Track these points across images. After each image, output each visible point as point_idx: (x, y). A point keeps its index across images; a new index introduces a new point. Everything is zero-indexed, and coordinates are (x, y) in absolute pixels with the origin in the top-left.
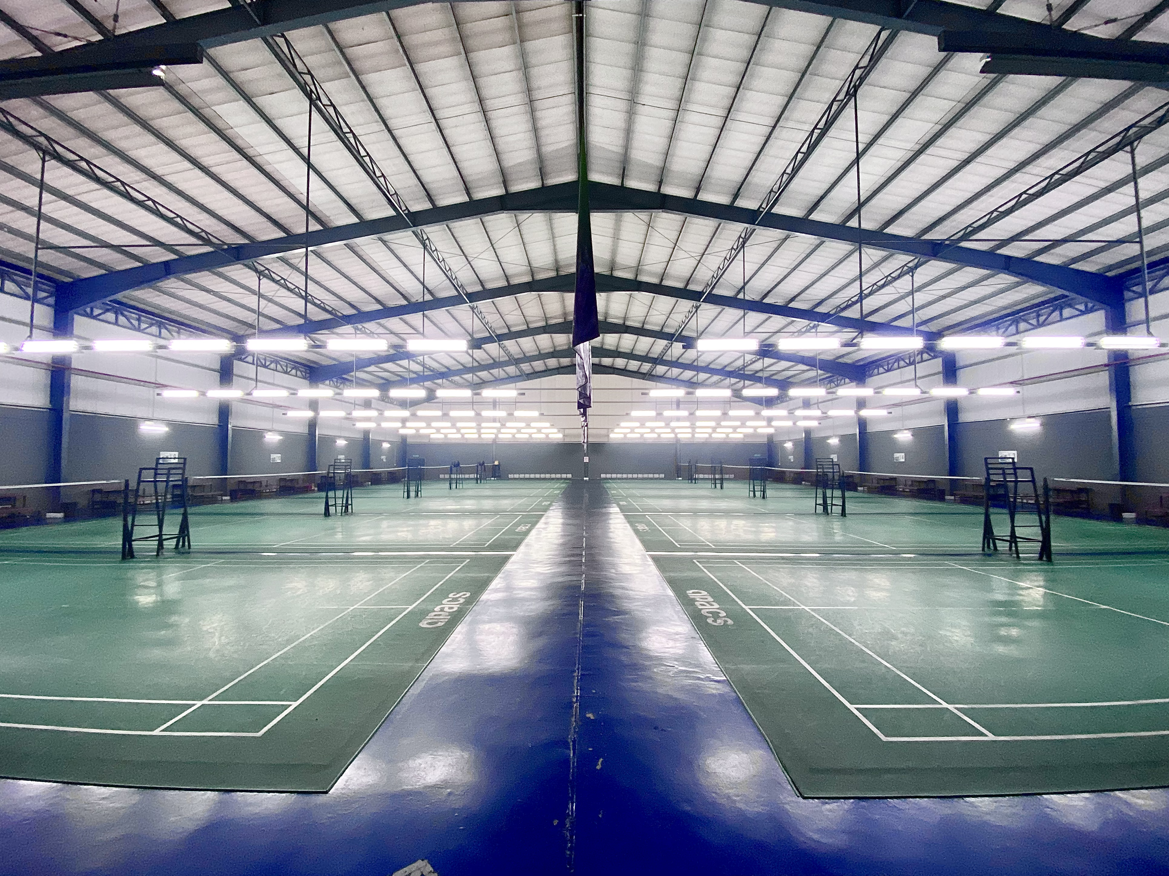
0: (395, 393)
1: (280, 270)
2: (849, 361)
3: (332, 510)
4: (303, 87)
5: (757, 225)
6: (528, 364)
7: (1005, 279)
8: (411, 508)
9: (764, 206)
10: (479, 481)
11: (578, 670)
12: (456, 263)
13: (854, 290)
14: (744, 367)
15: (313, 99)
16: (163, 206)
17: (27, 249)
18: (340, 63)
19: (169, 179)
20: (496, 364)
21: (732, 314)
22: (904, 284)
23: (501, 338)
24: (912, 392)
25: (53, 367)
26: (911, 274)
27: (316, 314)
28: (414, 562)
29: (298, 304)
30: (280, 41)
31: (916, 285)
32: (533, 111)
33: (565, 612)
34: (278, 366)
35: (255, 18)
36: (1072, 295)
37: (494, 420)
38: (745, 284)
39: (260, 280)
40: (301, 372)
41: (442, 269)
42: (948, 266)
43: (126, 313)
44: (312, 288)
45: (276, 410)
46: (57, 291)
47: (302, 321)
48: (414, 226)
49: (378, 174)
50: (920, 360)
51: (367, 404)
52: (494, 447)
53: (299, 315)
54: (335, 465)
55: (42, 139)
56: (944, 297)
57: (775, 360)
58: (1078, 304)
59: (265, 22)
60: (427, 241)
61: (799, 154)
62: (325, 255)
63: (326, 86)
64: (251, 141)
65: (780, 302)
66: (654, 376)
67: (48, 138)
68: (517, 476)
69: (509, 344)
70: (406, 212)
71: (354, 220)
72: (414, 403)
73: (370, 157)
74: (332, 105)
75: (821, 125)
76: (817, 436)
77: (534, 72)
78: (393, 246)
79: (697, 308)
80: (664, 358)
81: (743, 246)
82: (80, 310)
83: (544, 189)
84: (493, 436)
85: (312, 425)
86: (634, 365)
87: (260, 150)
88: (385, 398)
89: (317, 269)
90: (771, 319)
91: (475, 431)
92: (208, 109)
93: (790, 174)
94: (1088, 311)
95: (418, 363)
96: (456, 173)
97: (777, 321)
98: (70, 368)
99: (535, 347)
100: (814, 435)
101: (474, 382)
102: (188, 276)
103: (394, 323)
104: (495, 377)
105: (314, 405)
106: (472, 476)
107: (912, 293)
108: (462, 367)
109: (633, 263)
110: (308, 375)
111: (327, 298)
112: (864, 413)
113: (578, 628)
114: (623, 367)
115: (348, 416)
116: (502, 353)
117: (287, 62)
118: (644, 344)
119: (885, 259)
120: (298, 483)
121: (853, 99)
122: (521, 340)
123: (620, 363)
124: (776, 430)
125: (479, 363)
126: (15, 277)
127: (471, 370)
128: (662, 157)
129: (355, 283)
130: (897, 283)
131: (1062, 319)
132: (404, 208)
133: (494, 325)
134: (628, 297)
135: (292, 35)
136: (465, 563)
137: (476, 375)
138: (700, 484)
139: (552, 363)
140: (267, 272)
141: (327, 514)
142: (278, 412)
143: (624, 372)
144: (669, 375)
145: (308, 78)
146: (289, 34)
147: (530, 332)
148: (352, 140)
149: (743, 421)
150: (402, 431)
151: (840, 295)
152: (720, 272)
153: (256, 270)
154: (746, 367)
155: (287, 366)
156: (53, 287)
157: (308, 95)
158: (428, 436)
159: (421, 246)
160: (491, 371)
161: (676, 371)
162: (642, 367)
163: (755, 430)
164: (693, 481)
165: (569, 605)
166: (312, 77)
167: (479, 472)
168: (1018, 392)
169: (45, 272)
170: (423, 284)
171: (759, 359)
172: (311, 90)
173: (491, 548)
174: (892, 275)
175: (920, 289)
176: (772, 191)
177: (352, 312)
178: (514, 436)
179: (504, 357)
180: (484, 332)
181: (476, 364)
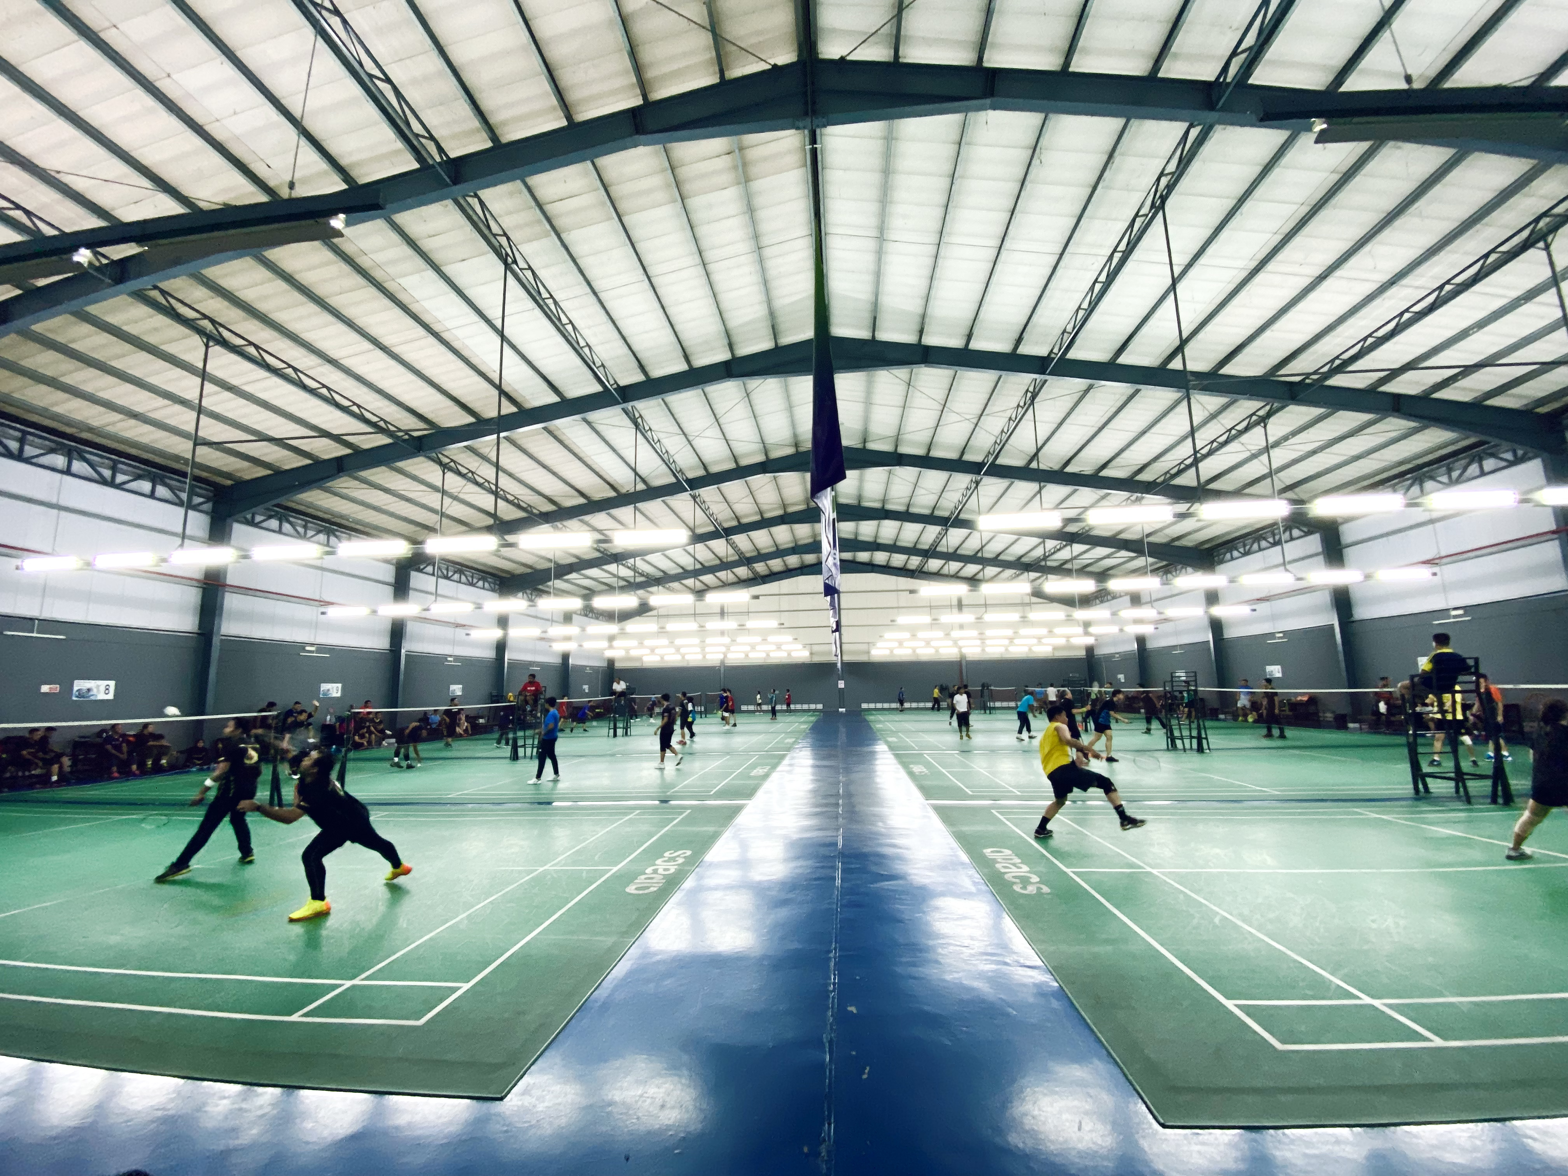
0: (601, 602)
1: (470, 462)
2: (1190, 544)
3: (521, 752)
4: (498, 251)
5: (1049, 374)
6: (762, 563)
7: (1395, 425)
8: (619, 750)
9: (1056, 350)
11: (835, 950)
12: (674, 445)
13: (1185, 451)
14: (1045, 558)
15: (508, 262)
16: (337, 393)
17: (182, 447)
18: (539, 221)
19: (345, 362)
20: (725, 565)
21: (1024, 488)
22: (1255, 439)
23: (728, 532)
24: (1282, 580)
25: (205, 584)
26: (1262, 424)
27: (507, 512)
28: (622, 814)
29: (486, 501)
30: (474, 202)
31: (1271, 440)
32: (761, 261)
33: (818, 875)
34: (462, 576)
35: (446, 177)
36: (1494, 441)
37: (722, 633)
38: (1039, 450)
39: (444, 474)
40: (489, 583)
41: (657, 452)
42: (1316, 411)
43: (291, 519)
44: (505, 482)
45: (458, 630)
46: (215, 496)
47: (491, 521)
48: (624, 402)
49: (582, 343)
50: (1289, 538)
51: (568, 618)
52: (723, 673)
53: (488, 513)
55: (206, 323)
56: (1314, 452)
57: (1087, 547)
58: (1503, 452)
59: (456, 181)
60: (639, 420)
61: (1097, 284)
62: (519, 442)
63: (525, 249)
64: (439, 315)
65: (1088, 470)
66: (925, 573)
67: (213, 321)
69: (740, 540)
70: (615, 386)
71: (554, 399)
72: (624, 616)
73: (573, 325)
74: (530, 268)
75: (1122, 247)
76: (1156, 646)
77: (761, 214)
78: (599, 428)
79: (977, 483)
80: (938, 549)
81: (1032, 403)
82: (239, 516)
83: (778, 350)
84: (721, 656)
85: (501, 647)
86: (898, 560)
87: (449, 324)
88: (589, 612)
89: (510, 458)
90: (1078, 492)
91: (698, 650)
92: (392, 283)
93: (1086, 310)
94: (1517, 461)
95: (629, 568)
96: (673, 338)
97: (1086, 495)
98: (225, 585)
99: (772, 542)
100: (1151, 645)
101: (697, 589)
102: (364, 474)
103: (600, 519)
104: (723, 582)
105: (503, 622)
107: (1267, 449)
108: (681, 571)
109: (891, 432)
110: (497, 587)
111: (521, 492)
112: (1217, 611)
113: (835, 897)
114: (885, 564)
115: (543, 635)
116: (731, 551)
117: (481, 225)
118: (910, 533)
119: (1225, 408)
121: (1160, 214)
122: (754, 534)
123: (880, 557)
124: (1096, 640)
125: (701, 564)
126: (168, 481)
127: (695, 573)
128: (920, 302)
129: (554, 474)
130: (1245, 438)
131: (1483, 474)
132: (612, 382)
133: (720, 517)
134: (887, 474)
135: (486, 194)
136: (685, 814)
137: (699, 580)
138: (999, 715)
139: (793, 561)
140: (452, 464)
141: (516, 758)
142: (461, 632)
143: (886, 569)
144: (945, 571)
145: (503, 241)
146: (481, 193)
147: (764, 523)
148: (553, 307)
149: (1050, 626)
150: (609, 654)
151: (1168, 457)
152: (1004, 437)
153: (440, 463)
154: (1049, 556)
155: (472, 577)
156: (211, 491)
157: (503, 258)
158: (641, 658)
159: (633, 426)
160: (718, 574)
161: (954, 566)
162: (910, 561)
163: (1068, 641)
164: (988, 712)
165: (823, 867)
166: (508, 239)
168: (1435, 574)
169: (204, 474)
170: (634, 470)
171: (1065, 546)
172: (507, 255)
173: (718, 796)
174: (1237, 428)
175: (1276, 444)
176: (1064, 331)
177: (550, 508)
178: (747, 656)
179: (733, 555)
180: (708, 525)
181: (698, 566)
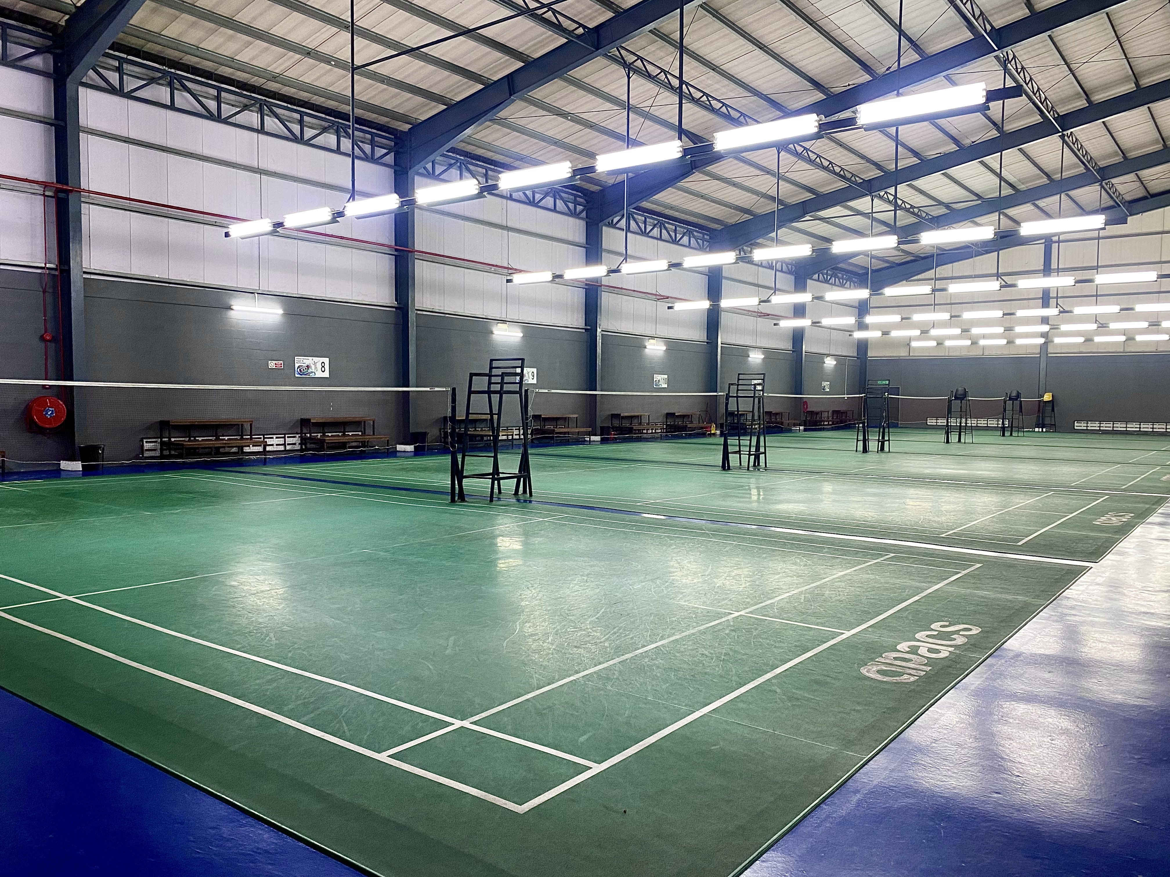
3: (733, 459)
6: (1131, 177)
8: (870, 467)
10: (1007, 434)
20: (1055, 185)
23: (1067, 122)
25: (396, 251)
28: (865, 555)
34: (664, 231)
39: (629, 78)
40: (696, 239)
44: (692, 72)
45: (660, 303)
46: (396, 144)
52: (1043, 365)
54: (738, 385)
68: (1094, 426)
69: (1087, 134)
82: (419, 168)
84: (1041, 340)
85: (712, 326)
91: (1001, 330)
98: (413, 249)
99: (1152, 132)
102: (539, 94)
106: (993, 423)
110: (706, 243)
116: (1069, 156)
120: (691, 422)
122: (1118, 120)
133: (1052, 96)
136: (972, 569)
137: (1006, 215)
140: (639, 63)
141: (726, 466)
147: (1141, 96)
150: (859, 334)
153: (624, 64)
155: (675, 232)
156: (392, 140)
158: (907, 343)
167: (1009, 413)
170: (899, 28)
173: (1032, 548)
178: (1089, 340)
179: (1074, 166)
180: (1028, 114)
181: (1007, 191)
